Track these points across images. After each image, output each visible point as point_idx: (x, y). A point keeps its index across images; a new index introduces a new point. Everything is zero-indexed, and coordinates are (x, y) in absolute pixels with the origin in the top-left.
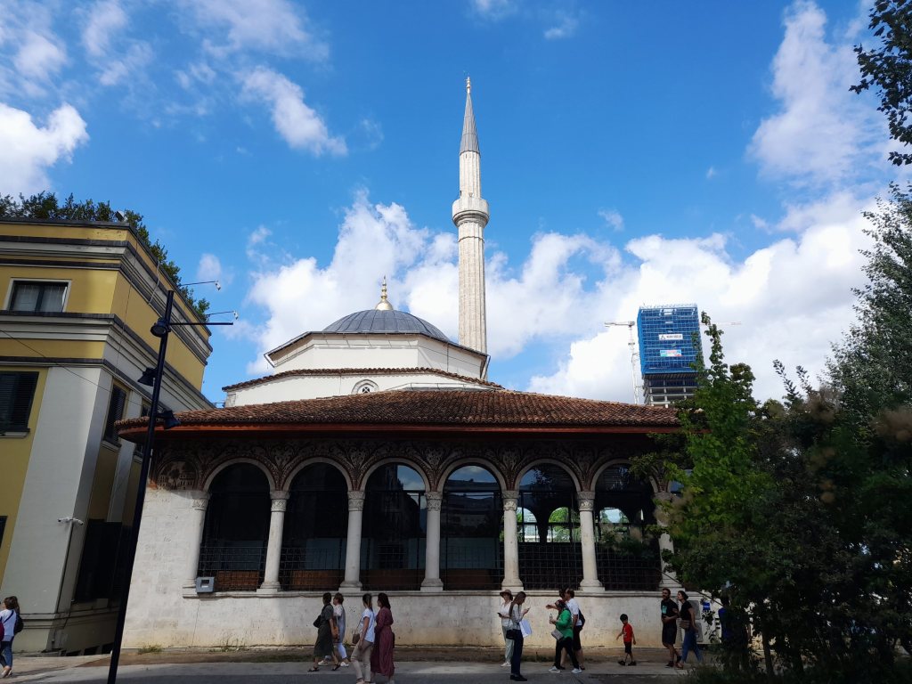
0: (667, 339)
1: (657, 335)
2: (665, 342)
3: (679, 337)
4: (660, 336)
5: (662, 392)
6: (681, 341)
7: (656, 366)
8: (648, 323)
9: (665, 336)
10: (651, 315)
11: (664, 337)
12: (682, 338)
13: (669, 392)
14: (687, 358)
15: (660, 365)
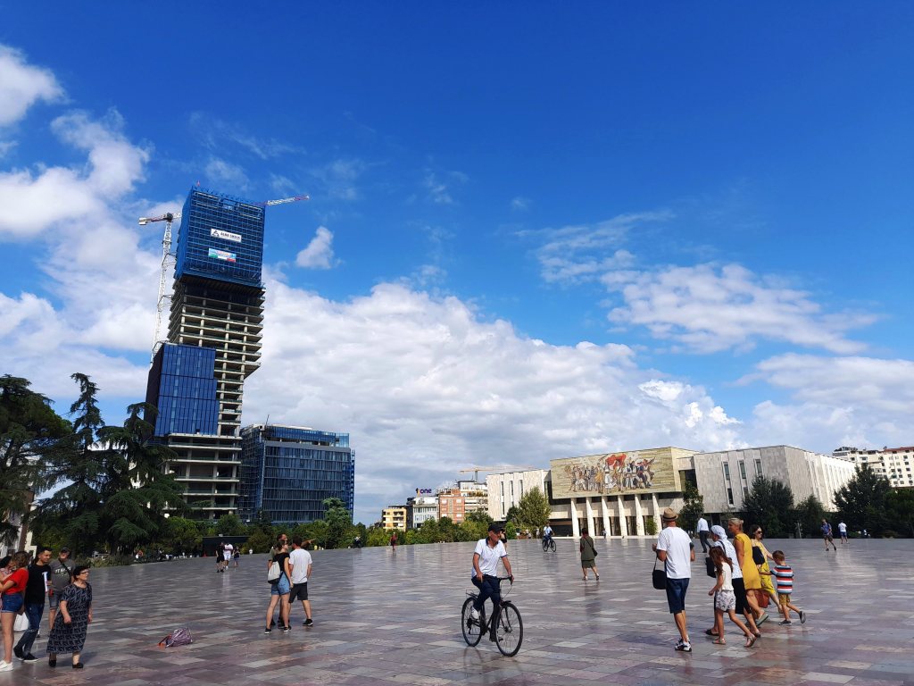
0: (221, 236)
1: (210, 228)
2: (219, 240)
3: (237, 238)
4: (213, 231)
5: (200, 303)
6: (238, 244)
7: (199, 267)
8: (199, 209)
9: (219, 232)
10: (206, 201)
11: (217, 233)
12: (240, 241)
13: (209, 305)
14: (242, 266)
15: (204, 267)
